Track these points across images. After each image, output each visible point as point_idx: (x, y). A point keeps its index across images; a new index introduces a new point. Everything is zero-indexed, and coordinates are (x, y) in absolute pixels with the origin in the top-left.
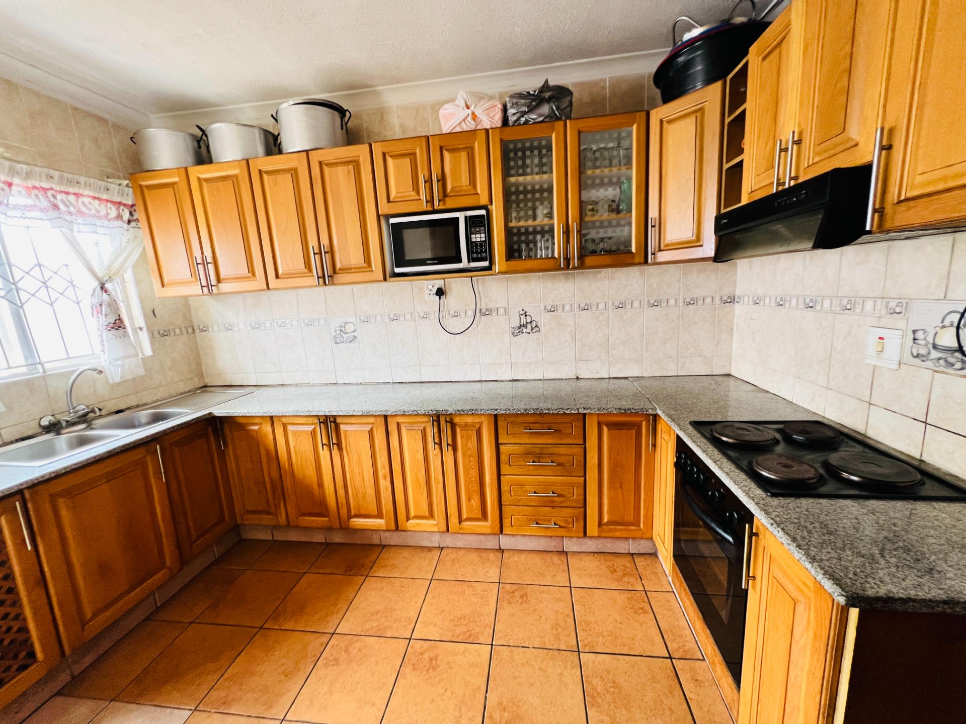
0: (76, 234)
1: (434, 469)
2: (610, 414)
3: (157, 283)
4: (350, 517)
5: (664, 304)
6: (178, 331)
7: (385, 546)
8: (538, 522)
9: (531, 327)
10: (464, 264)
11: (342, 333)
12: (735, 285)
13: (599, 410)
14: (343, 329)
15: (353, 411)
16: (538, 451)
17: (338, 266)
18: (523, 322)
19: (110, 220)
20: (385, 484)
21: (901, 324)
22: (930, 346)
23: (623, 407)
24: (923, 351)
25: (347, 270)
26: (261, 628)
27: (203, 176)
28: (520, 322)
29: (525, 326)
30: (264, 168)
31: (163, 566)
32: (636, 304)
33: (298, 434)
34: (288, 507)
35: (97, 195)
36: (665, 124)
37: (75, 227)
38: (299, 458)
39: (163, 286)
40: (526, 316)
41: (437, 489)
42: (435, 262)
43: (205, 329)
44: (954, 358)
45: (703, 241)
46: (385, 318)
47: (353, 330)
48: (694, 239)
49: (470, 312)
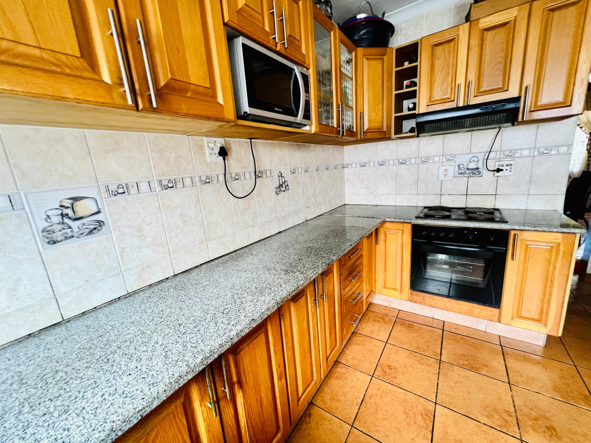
9: (285, 186)
10: (300, 119)
11: (66, 220)
12: (344, 159)
14: (69, 212)
16: (352, 269)
21: (453, 164)
22: (466, 169)
24: (463, 171)
28: (279, 182)
29: (282, 185)
36: (364, 59)
40: (282, 177)
44: (476, 171)
45: (385, 129)
46: (156, 185)
47: (95, 210)
48: (381, 127)
49: (247, 175)
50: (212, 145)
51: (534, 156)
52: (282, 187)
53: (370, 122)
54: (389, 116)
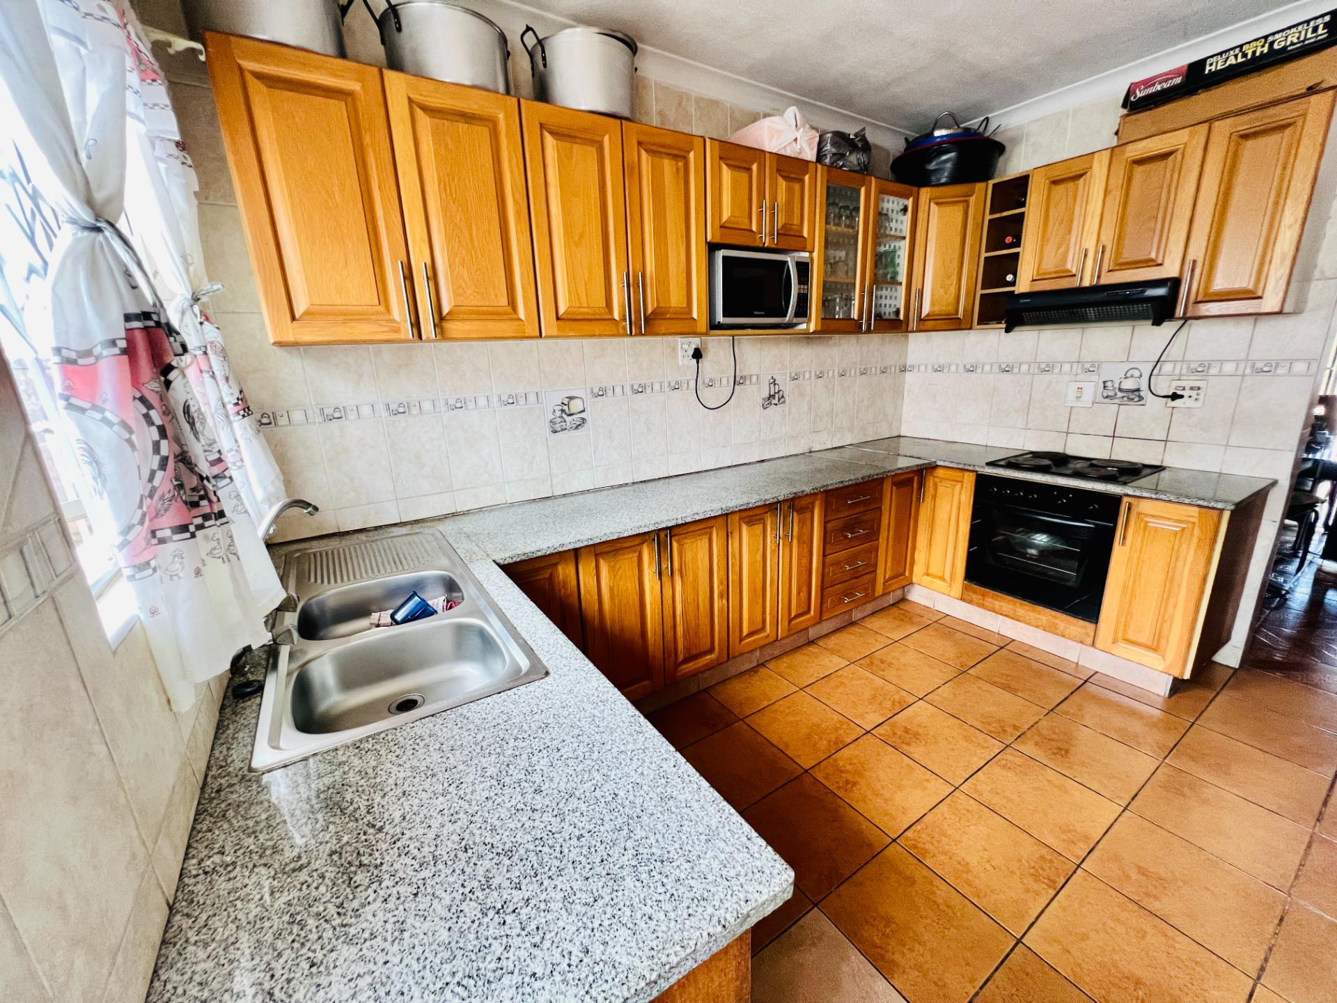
3: (278, 309)
4: (677, 666)
7: (705, 691)
9: (779, 398)
10: (789, 319)
11: (564, 415)
12: (907, 355)
14: (566, 408)
16: (852, 522)
21: (1094, 377)
22: (1117, 390)
24: (1111, 393)
25: (660, 315)
28: (770, 392)
29: (774, 396)
39: (293, 318)
40: (775, 384)
42: (762, 313)
44: (1134, 395)
45: (960, 315)
46: (628, 390)
47: (582, 409)
48: (954, 312)
49: (724, 381)
50: (685, 346)
51: (1244, 375)
52: (774, 398)
53: (933, 304)
54: (971, 294)
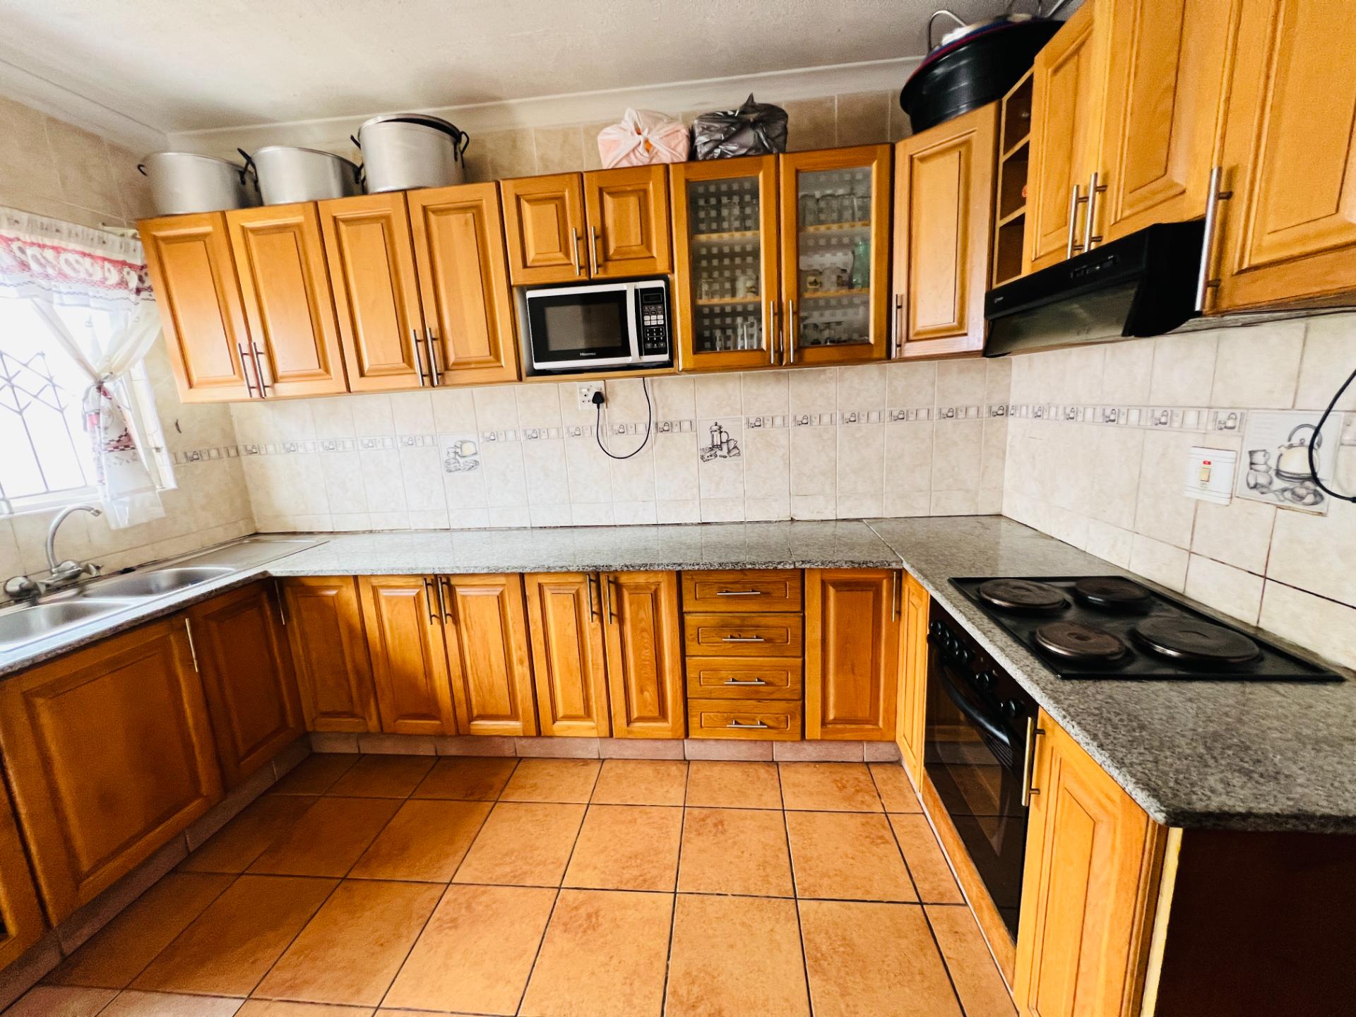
0: (56, 307)
1: (592, 649)
2: (839, 569)
3: (181, 382)
4: (471, 718)
5: (912, 417)
6: (214, 453)
7: (521, 759)
8: (739, 721)
9: (728, 449)
10: (634, 357)
11: (457, 457)
12: (1009, 391)
13: (823, 564)
14: (458, 450)
15: (475, 567)
16: (738, 622)
17: (452, 359)
18: (717, 441)
19: (109, 287)
20: (521, 671)
21: (1234, 442)
22: (1273, 473)
23: (856, 560)
24: (1263, 480)
25: (463, 365)
26: (344, 879)
27: (248, 225)
28: (713, 441)
29: (720, 447)
30: (340, 215)
31: (197, 794)
32: (874, 416)
33: (394, 602)
34: (381, 706)
35: (87, 251)
36: (916, 162)
37: (56, 297)
38: (397, 636)
39: (191, 386)
40: (721, 432)
41: (595, 677)
42: (592, 354)
43: (254, 451)
44: (1305, 488)
45: (968, 329)
46: (521, 435)
47: (474, 452)
49: (641, 427)
50: (585, 391)
